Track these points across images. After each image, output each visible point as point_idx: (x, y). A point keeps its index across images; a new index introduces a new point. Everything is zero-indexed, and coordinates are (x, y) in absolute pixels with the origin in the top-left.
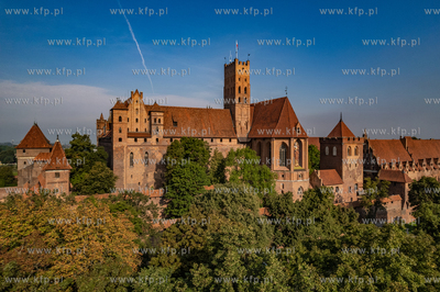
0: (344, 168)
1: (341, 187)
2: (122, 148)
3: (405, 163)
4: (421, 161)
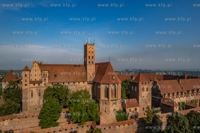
0: (140, 98)
1: (138, 108)
2: (27, 89)
3: (178, 93)
4: (188, 91)
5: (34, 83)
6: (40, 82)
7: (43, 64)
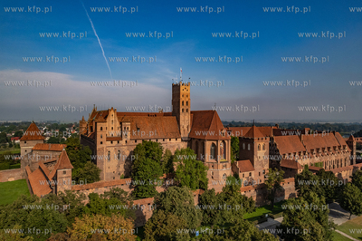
0: (255, 159)
1: (253, 172)
2: (103, 148)
3: (300, 153)
4: (312, 150)
5: (111, 139)
6: (119, 139)
7: (98, 110)
